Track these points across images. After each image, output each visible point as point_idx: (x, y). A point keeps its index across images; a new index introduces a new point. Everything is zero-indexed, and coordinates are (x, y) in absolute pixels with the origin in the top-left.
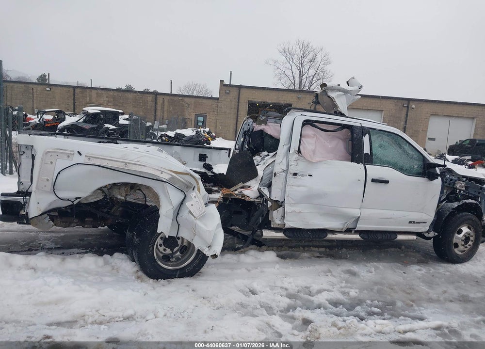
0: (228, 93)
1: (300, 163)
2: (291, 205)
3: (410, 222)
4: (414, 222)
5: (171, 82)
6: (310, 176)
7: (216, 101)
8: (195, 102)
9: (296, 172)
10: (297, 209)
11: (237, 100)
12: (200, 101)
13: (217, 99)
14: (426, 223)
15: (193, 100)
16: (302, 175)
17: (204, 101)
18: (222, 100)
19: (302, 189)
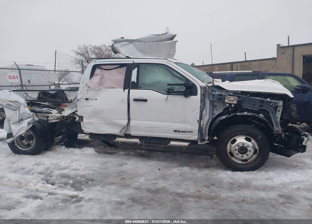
0: (284, 53)
1: (90, 92)
2: (87, 118)
3: (175, 131)
4: (179, 131)
5: (245, 54)
6: (96, 99)
7: (275, 60)
8: (259, 64)
9: (87, 98)
10: (91, 121)
11: (292, 56)
12: (263, 63)
13: (275, 58)
14: (192, 132)
15: (257, 63)
16: (92, 100)
17: (265, 62)
18: (279, 58)
19: (91, 108)
